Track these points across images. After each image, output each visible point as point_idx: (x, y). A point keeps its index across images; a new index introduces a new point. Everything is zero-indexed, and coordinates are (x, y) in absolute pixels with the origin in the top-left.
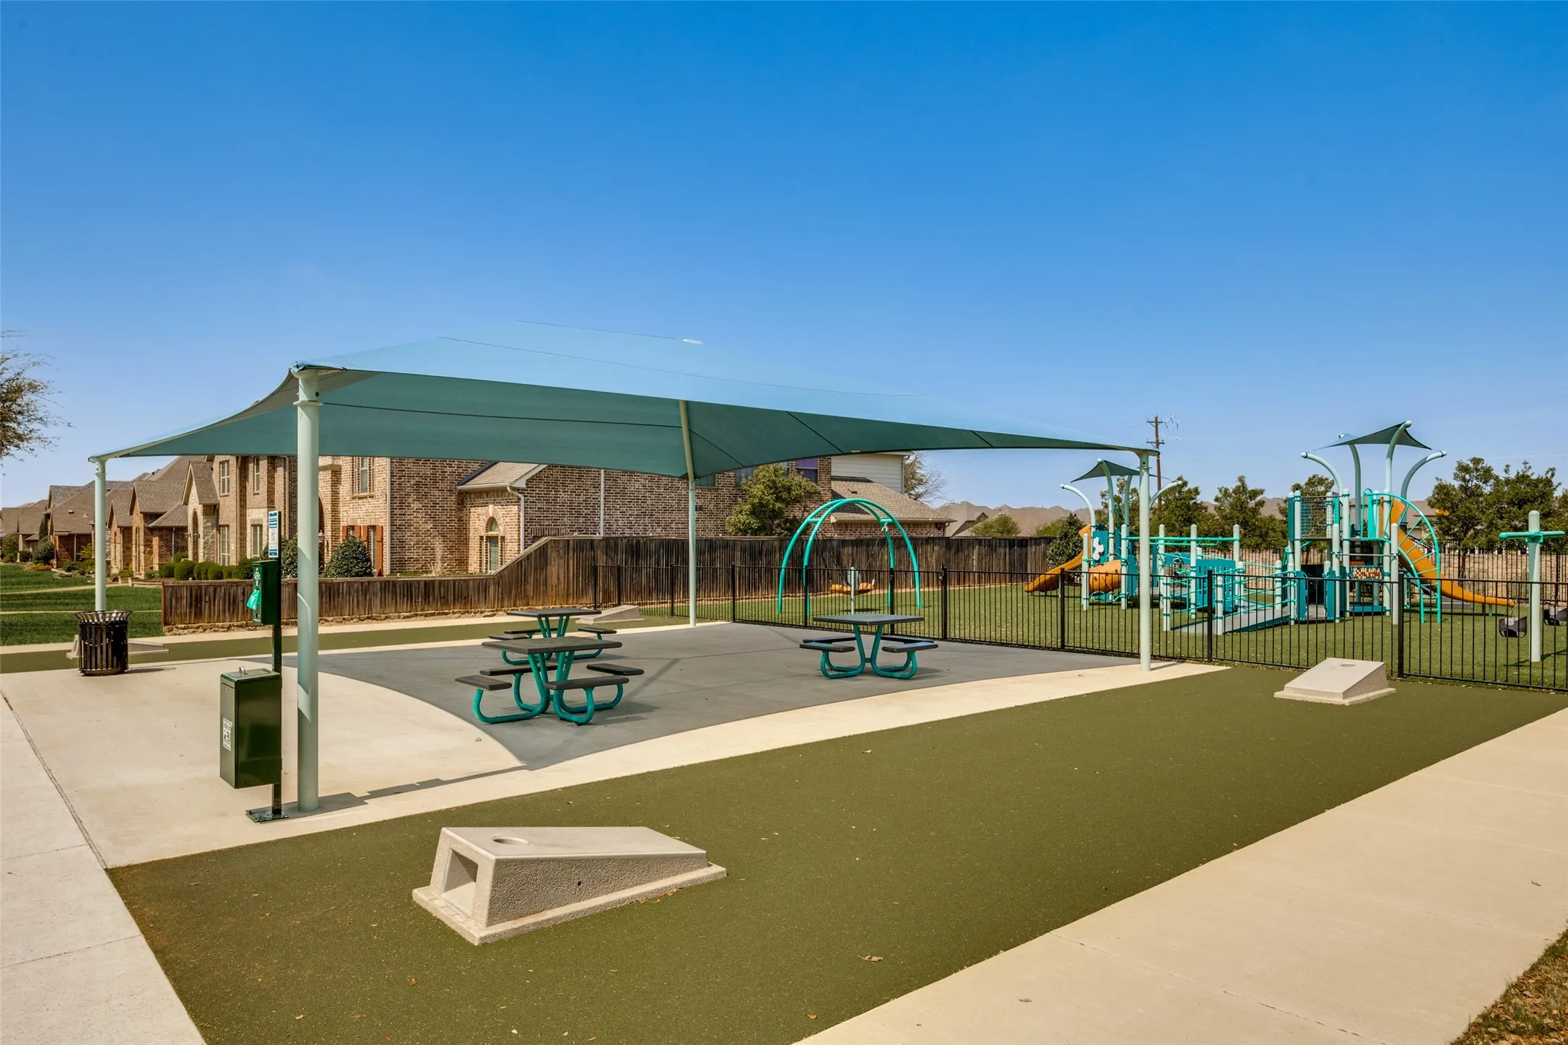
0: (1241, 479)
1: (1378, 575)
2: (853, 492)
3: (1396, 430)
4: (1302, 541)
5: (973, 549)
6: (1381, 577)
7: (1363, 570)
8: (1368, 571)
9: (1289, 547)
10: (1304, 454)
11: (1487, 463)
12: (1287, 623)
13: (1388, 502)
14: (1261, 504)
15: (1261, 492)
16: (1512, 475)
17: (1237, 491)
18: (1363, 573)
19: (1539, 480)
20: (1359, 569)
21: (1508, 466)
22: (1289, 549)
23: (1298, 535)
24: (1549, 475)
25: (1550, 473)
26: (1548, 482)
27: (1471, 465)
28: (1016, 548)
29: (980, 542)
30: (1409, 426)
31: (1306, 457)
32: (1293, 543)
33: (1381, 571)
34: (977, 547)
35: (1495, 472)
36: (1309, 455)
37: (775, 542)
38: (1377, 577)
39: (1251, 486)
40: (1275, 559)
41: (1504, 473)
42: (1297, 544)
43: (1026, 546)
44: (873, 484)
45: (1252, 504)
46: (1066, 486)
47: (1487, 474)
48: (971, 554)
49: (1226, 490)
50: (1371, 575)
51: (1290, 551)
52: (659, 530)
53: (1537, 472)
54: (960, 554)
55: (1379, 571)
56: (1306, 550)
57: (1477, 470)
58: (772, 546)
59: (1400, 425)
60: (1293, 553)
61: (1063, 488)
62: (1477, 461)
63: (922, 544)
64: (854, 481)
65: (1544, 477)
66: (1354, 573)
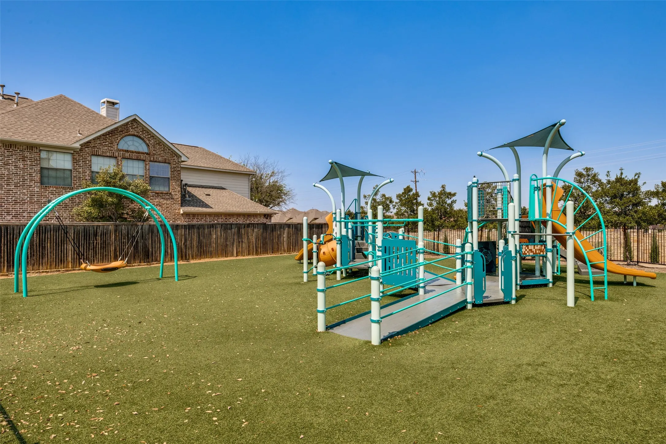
0: (443, 187)
1: (543, 252)
2: (207, 195)
3: (552, 129)
4: (479, 222)
5: (284, 230)
6: (545, 253)
7: (530, 247)
8: (534, 248)
9: (468, 227)
10: (479, 153)
11: (595, 171)
12: (464, 308)
13: (550, 186)
14: (454, 202)
15: (454, 195)
16: (613, 178)
17: (441, 194)
18: (531, 250)
19: (631, 181)
20: (527, 246)
21: (608, 172)
22: (468, 229)
23: (475, 217)
24: (636, 177)
25: (637, 176)
26: (635, 182)
27: (585, 173)
28: (314, 229)
29: (289, 226)
30: (563, 124)
31: (481, 155)
32: (472, 223)
33: (545, 248)
34: (287, 229)
35: (600, 177)
36: (484, 154)
37: (110, 227)
38: (542, 253)
39: (448, 190)
40: (456, 238)
41: (606, 176)
42: (475, 224)
43: (322, 228)
44: (226, 190)
45: (449, 201)
46: (316, 185)
47: (594, 179)
48: (282, 234)
49: (435, 193)
50: (537, 252)
51: (469, 230)
52: (9, 218)
53: (629, 176)
54: (274, 233)
55: (543, 248)
56: (481, 229)
57: (588, 175)
58: (107, 230)
59: (556, 124)
60: (472, 232)
61: (314, 186)
62: (588, 169)
63: (244, 227)
64: (212, 188)
65: (634, 178)
66: (523, 250)
